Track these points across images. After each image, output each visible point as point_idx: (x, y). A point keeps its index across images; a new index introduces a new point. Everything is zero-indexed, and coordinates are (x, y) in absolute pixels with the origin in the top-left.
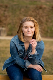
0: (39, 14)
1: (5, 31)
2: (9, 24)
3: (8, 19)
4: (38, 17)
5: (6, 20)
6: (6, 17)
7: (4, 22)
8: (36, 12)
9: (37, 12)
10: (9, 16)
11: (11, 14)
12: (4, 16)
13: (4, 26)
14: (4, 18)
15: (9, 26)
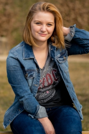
0: (74, 9)
1: (6, 44)
2: (16, 30)
3: (13, 20)
4: (73, 16)
5: (8, 21)
6: (9, 16)
7: (5, 26)
8: (68, 6)
9: (71, 5)
10: (15, 14)
11: (17, 9)
12: (5, 15)
13: (4, 33)
14: (4, 19)
15: (15, 34)
